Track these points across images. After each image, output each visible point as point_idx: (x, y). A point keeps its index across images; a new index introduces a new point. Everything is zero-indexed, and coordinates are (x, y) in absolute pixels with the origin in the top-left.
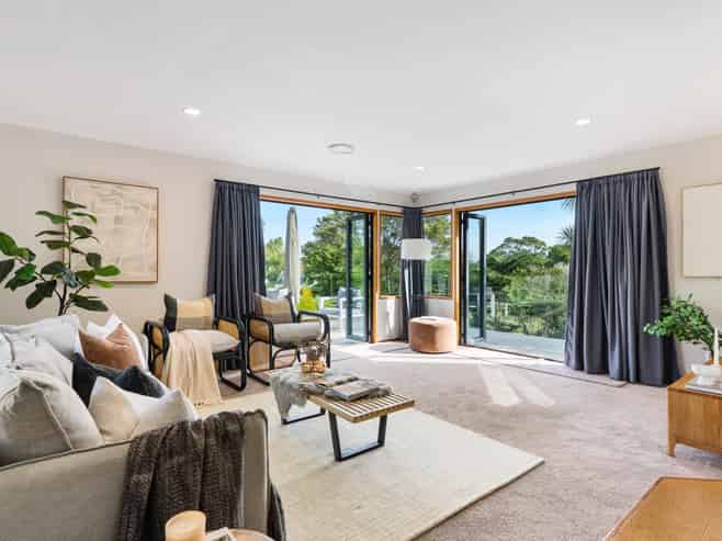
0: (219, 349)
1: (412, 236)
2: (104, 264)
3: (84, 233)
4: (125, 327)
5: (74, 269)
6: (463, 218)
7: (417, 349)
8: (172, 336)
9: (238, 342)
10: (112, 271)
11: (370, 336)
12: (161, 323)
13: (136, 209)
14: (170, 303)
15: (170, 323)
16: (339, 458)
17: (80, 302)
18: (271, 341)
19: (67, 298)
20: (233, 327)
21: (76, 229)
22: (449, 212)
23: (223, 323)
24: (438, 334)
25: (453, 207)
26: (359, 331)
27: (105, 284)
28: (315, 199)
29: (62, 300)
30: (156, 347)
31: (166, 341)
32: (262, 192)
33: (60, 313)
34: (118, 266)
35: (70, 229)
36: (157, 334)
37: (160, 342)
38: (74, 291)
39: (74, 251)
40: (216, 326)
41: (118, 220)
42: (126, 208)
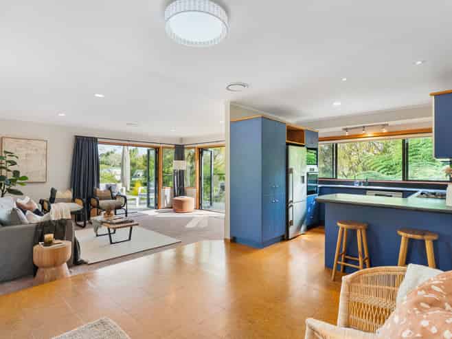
0: (73, 210)
1: (179, 160)
2: (21, 176)
3: (13, 163)
4: (32, 201)
5: (8, 178)
6: (201, 151)
7: (176, 211)
8: (52, 205)
9: (82, 207)
10: (25, 178)
11: (157, 206)
12: (48, 200)
13: (36, 150)
14: (53, 192)
15: (52, 200)
16: (111, 243)
17: (11, 191)
18: (98, 207)
19: (5, 190)
20: (80, 201)
21: (9, 162)
22: (195, 148)
23: (77, 200)
24: (184, 205)
25: (196, 146)
26: (153, 204)
27: (22, 184)
28: (127, 142)
29: (3, 191)
30: (45, 210)
31: (49, 208)
32: (99, 140)
33: (2, 196)
34: (27, 176)
35: (7, 161)
36: (46, 204)
37: (46, 208)
38: (8, 187)
39: (9, 171)
40: (73, 201)
41: (27, 155)
42: (31, 150)
